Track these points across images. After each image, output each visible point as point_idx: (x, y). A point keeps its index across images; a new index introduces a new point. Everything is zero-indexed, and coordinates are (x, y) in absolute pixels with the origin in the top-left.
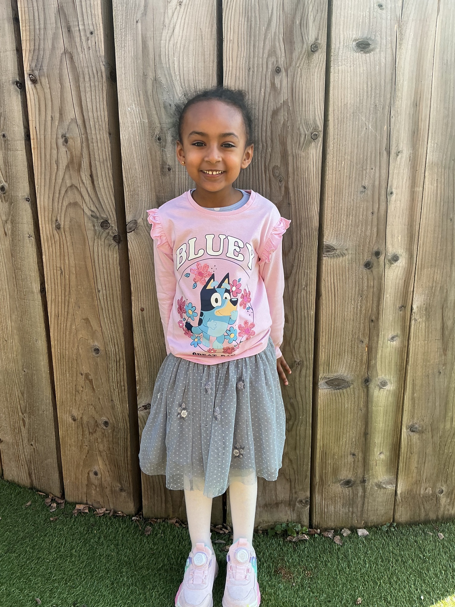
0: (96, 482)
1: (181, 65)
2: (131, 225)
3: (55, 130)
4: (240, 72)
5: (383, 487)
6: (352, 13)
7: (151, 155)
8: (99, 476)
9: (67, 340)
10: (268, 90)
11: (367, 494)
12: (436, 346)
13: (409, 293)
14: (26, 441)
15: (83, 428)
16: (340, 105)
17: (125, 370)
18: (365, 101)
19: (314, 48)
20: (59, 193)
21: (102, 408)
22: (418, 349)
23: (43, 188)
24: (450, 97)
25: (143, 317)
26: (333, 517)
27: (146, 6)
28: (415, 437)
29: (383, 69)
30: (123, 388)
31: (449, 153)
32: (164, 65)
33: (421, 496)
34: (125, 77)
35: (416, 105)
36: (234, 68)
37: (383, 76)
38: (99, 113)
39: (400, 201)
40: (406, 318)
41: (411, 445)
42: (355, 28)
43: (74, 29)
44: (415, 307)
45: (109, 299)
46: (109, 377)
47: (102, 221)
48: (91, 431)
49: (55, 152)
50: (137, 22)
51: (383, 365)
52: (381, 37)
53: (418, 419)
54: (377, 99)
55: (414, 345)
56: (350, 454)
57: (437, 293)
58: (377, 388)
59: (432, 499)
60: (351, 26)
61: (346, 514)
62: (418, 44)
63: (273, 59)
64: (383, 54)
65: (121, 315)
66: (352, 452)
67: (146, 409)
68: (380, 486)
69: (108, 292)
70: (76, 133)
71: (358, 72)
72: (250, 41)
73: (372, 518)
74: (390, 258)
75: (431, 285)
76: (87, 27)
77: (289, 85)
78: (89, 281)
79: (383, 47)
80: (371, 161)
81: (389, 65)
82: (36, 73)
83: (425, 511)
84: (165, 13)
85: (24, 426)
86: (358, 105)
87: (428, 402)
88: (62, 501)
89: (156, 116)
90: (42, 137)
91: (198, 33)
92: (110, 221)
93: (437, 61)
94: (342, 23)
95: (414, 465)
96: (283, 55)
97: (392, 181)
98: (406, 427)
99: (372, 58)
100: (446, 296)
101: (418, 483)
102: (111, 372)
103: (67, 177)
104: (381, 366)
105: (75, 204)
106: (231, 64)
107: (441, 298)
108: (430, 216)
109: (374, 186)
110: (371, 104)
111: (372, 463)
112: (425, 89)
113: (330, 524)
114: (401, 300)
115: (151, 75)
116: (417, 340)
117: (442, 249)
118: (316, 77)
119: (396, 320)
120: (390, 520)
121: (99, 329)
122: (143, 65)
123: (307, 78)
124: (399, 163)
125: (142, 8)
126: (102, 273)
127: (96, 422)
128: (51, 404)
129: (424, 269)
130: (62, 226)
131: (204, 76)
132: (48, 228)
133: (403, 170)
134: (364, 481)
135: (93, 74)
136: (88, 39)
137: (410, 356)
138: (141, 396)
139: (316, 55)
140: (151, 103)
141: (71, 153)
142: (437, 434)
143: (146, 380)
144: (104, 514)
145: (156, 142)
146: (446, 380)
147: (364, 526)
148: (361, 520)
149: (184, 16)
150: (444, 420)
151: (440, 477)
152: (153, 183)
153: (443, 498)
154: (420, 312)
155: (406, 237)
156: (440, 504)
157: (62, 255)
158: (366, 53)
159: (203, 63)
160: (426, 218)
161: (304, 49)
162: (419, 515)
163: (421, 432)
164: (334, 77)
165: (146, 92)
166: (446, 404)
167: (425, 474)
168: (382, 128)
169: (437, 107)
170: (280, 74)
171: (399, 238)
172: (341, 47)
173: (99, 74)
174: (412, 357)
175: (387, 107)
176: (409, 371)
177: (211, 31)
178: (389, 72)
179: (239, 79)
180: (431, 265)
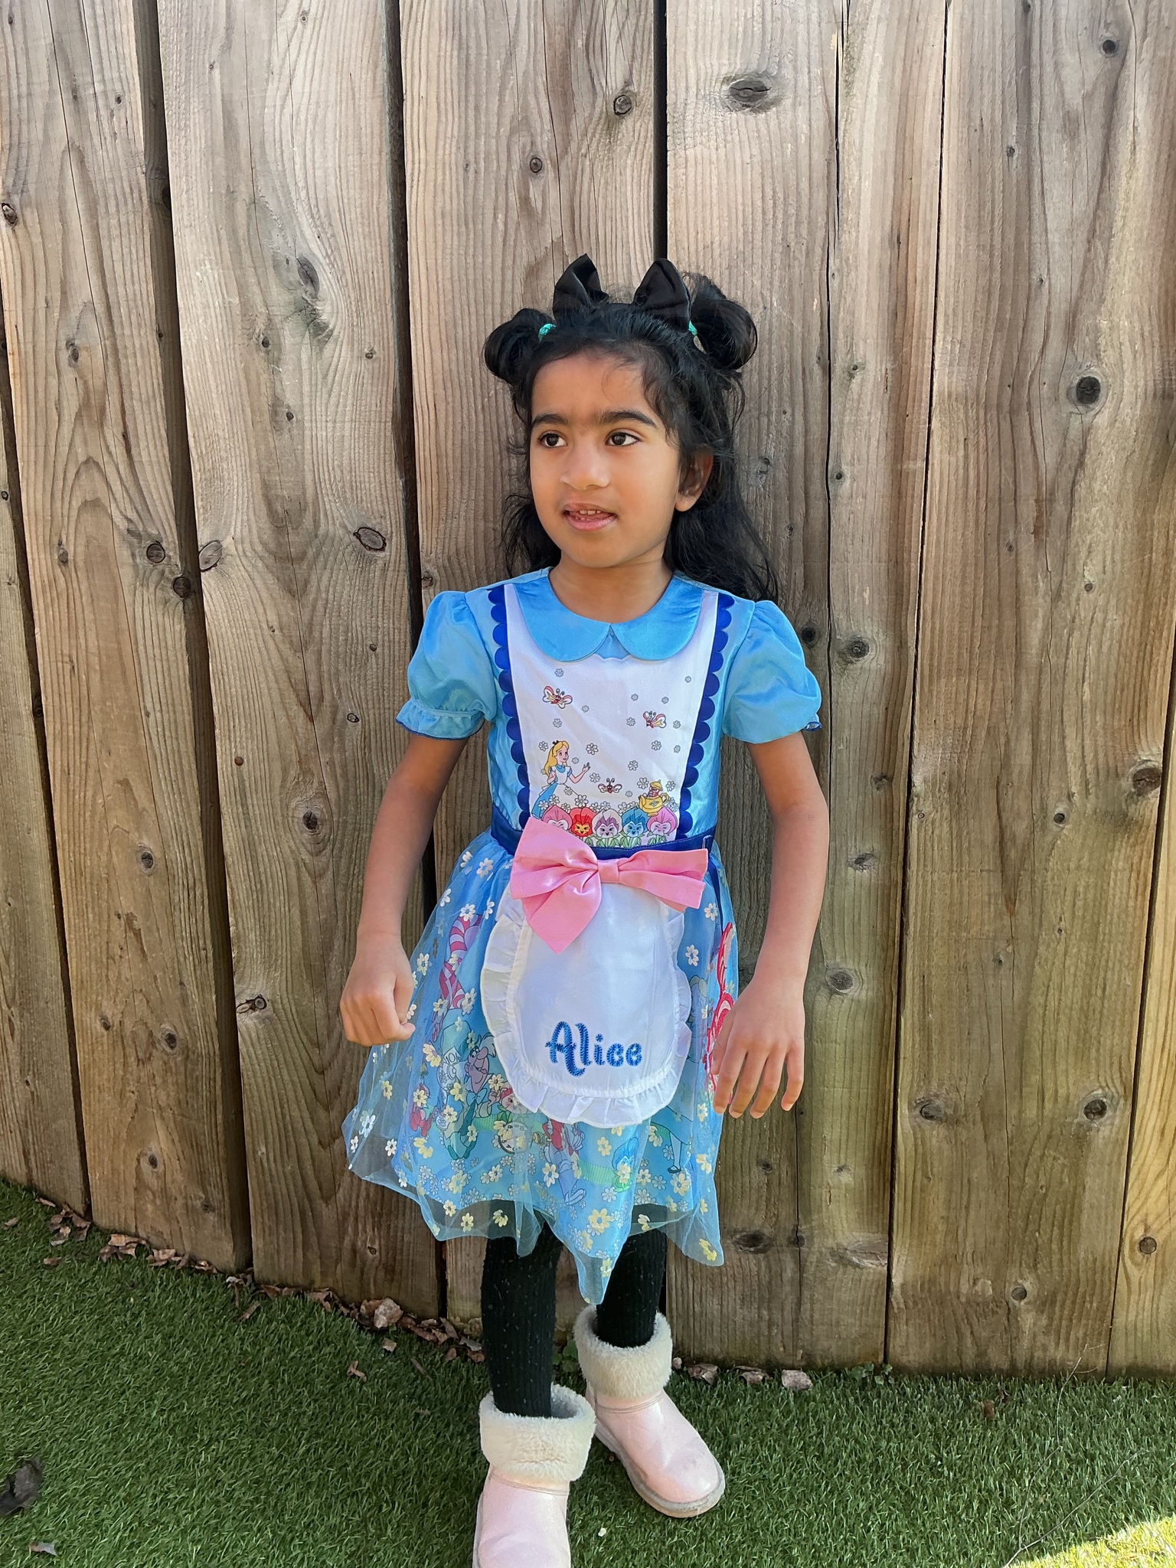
0: (154, 1183)
1: (309, 164)
2: (210, 553)
3: (53, 329)
4: (444, 174)
5: (851, 1263)
6: (718, 11)
7: (248, 381)
8: (160, 1168)
9: (88, 832)
10: (514, 214)
11: (809, 1274)
12: (984, 887)
13: (900, 743)
14: (16, 1074)
15: (124, 1048)
16: (692, 249)
17: (206, 911)
18: (758, 236)
19: (623, 106)
20: (64, 479)
21: (162, 1002)
22: (933, 894)
23: (32, 467)
24: (993, 217)
25: (242, 781)
26: (716, 1328)
27: (229, 29)
28: (936, 1134)
29: (804, 151)
30: (203, 953)
31: (997, 368)
32: (273, 167)
33: (963, 1300)
34: (188, 199)
35: (898, 241)
36: (432, 166)
37: (804, 169)
38: (137, 287)
39: (865, 497)
40: (896, 807)
41: (924, 1154)
42: (726, 48)
43: (86, 93)
44: (917, 779)
45: (167, 733)
46: (174, 926)
47: (149, 543)
48: (141, 1055)
49: (54, 382)
50: (212, 67)
51: (836, 930)
52: (795, 68)
53: (940, 1086)
54: (792, 229)
55: (921, 882)
56: (758, 1164)
57: (980, 745)
58: (824, 992)
59: (994, 1313)
60: (716, 44)
61: (751, 1325)
62: (897, 82)
63: (523, 139)
64: (802, 112)
65: (195, 775)
66: (763, 1157)
67: (253, 1008)
68: (841, 1258)
69: (166, 717)
70: (93, 335)
71: (738, 162)
72: (466, 96)
73: (826, 1344)
74: (842, 647)
75: (960, 722)
76: (109, 87)
77: (565, 203)
78: (127, 690)
79: (803, 92)
80: (780, 392)
81: (820, 141)
82: (16, 200)
83: (976, 1342)
84: (270, 41)
85: (12, 1035)
86: (741, 247)
87: (969, 1040)
88: (83, 1224)
89: (256, 289)
90: (30, 347)
91: (344, 85)
92: (164, 545)
93: (954, 122)
94: (691, 39)
95: (936, 1210)
96: (547, 126)
97: (839, 444)
98: (909, 1104)
99: (773, 123)
100: (1007, 755)
101: (950, 1261)
102: (177, 914)
103: (78, 440)
104: (832, 933)
105: (93, 505)
106: (423, 156)
107: (993, 759)
108: (950, 535)
109: (790, 457)
110: (773, 242)
111: (819, 1193)
112: (923, 198)
113: (709, 1346)
114: (879, 760)
115: (244, 193)
116: (929, 868)
117: (989, 628)
118: (629, 179)
119: (867, 813)
120: (875, 1355)
121: (149, 807)
122: (227, 169)
123: (607, 183)
124: (856, 397)
125: (222, 32)
126: (152, 670)
127: (151, 1034)
128: (61, 986)
129: (939, 678)
130: (70, 557)
131: (361, 188)
132: (43, 562)
133: (869, 414)
134: (797, 1241)
135: (124, 194)
136: (112, 115)
137: (912, 910)
138: (242, 977)
139: (628, 123)
140: (246, 258)
141: (85, 383)
142: (1000, 1130)
143: (252, 936)
144: (168, 1263)
145: (258, 350)
146: (1018, 986)
147: (803, 1363)
148: (795, 1348)
149: (313, 47)
150: (1017, 1093)
151: (1016, 1251)
152: (254, 450)
153: (1028, 1311)
154: (934, 795)
155: (885, 592)
156: (1018, 1328)
157: (73, 628)
158: (756, 110)
159: (357, 157)
160: (938, 542)
161: (598, 110)
162: (960, 1353)
163: (953, 1121)
164: (676, 176)
165: (233, 232)
166: (1022, 1049)
167: (970, 1240)
168: (806, 304)
169: (958, 245)
170: (541, 174)
171: (866, 595)
172: (692, 99)
173: (136, 195)
174: (915, 914)
175: (818, 251)
176: (910, 953)
177: (375, 80)
178: (819, 158)
179: (443, 190)
180: (959, 670)
